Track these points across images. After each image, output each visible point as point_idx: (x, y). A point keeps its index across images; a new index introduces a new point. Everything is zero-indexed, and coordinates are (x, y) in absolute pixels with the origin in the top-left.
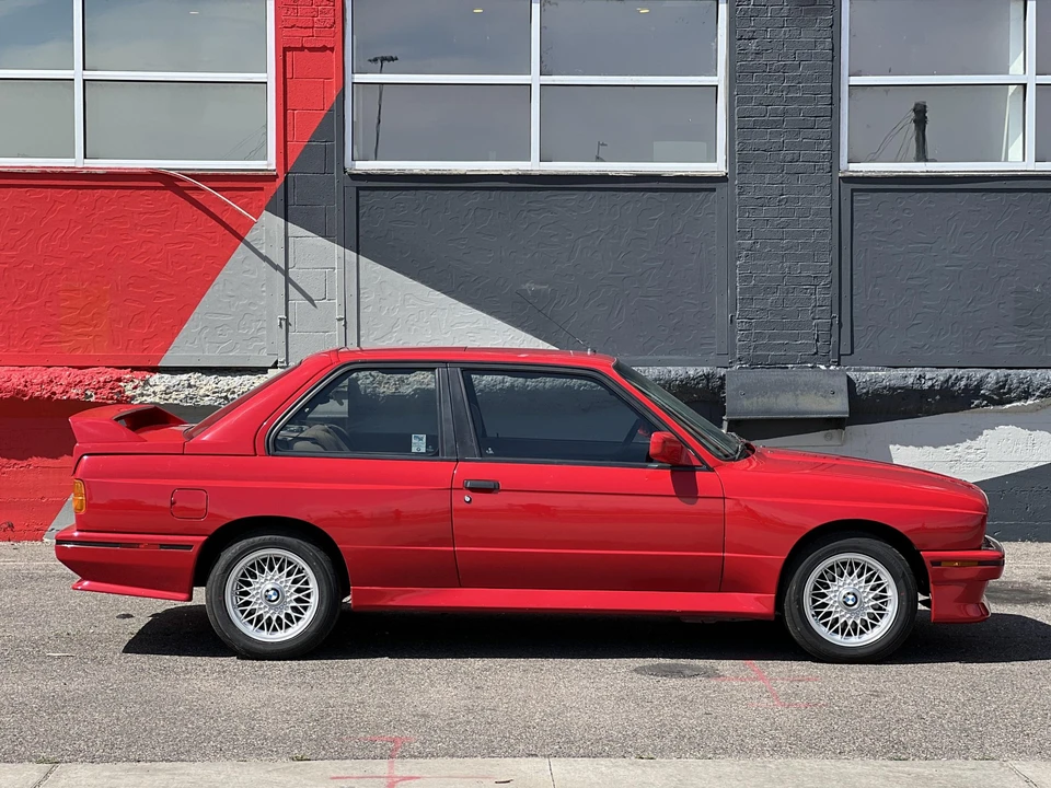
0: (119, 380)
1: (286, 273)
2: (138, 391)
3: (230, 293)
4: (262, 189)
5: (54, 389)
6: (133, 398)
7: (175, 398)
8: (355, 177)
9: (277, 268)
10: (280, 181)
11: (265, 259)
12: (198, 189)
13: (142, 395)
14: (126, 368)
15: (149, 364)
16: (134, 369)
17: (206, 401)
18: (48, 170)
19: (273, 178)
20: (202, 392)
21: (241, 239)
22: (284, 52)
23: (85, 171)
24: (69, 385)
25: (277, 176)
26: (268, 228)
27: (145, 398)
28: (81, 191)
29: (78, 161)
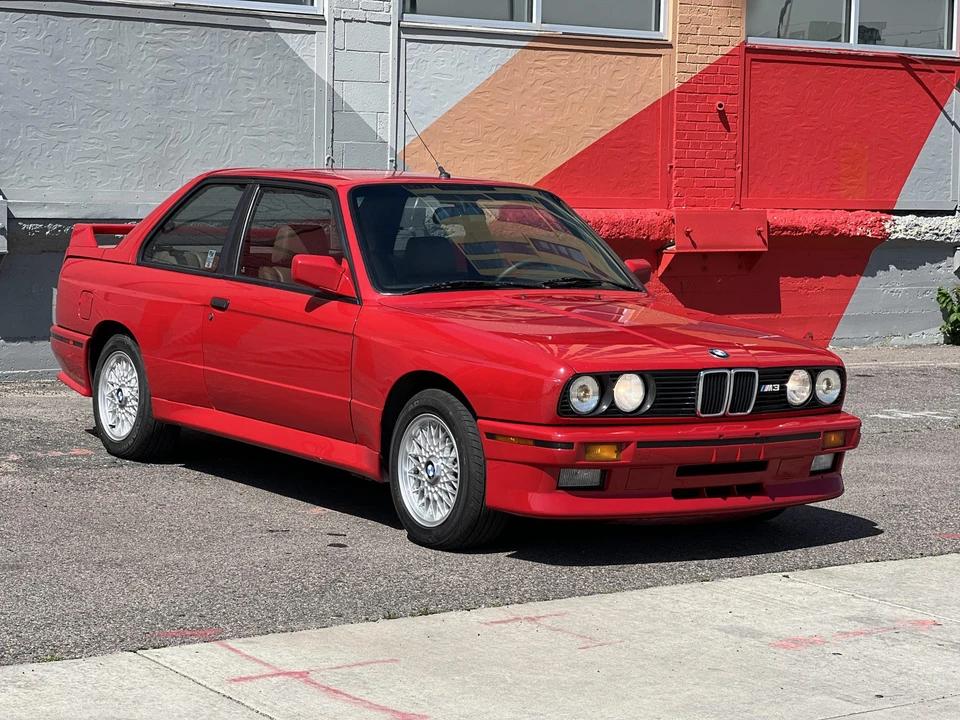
0: (881, 221)
2: (893, 229)
3: (933, 153)
4: (954, 72)
5: (850, 227)
6: (890, 234)
7: (911, 234)
11: (953, 123)
12: (930, 71)
13: (894, 232)
14: (876, 211)
15: (889, 208)
16: (882, 211)
17: (927, 237)
20: (923, 230)
21: (942, 109)
23: (862, 54)
24: (856, 225)
27: (896, 235)
28: (857, 69)
29: (853, 45)
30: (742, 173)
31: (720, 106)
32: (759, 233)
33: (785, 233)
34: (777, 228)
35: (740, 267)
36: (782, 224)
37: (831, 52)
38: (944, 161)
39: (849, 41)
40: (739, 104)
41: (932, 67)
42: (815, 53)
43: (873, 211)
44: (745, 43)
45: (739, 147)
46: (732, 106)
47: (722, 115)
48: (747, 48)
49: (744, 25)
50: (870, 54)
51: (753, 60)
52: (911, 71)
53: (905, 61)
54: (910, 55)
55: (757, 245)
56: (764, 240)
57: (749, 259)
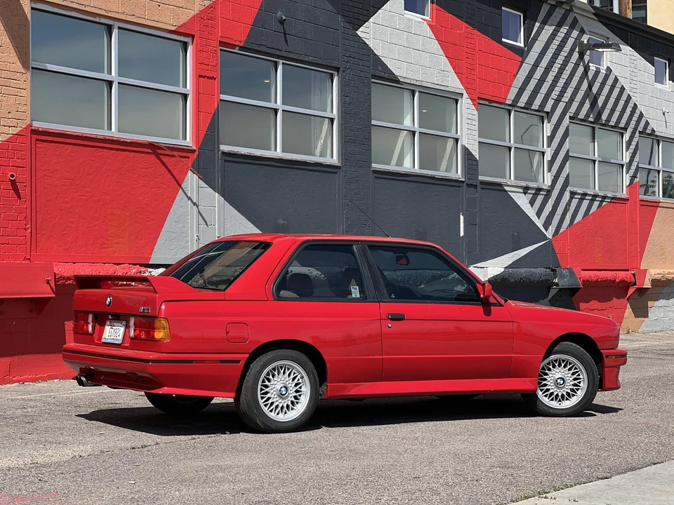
0: (140, 272)
1: (197, 207)
3: (176, 220)
4: (189, 157)
8: (224, 153)
9: (195, 204)
10: (196, 153)
11: (189, 198)
12: (173, 156)
14: (136, 264)
15: (146, 262)
16: (141, 265)
18: (107, 138)
19: (194, 151)
21: (180, 186)
22: (199, 76)
23: (122, 140)
25: (195, 151)
26: (192, 181)
28: (118, 152)
29: (114, 133)
30: (31, 232)
31: (12, 176)
32: (48, 282)
33: (68, 282)
34: (63, 278)
35: (31, 311)
36: (66, 275)
37: (98, 137)
38: (184, 226)
39: (111, 130)
40: (27, 175)
41: (175, 153)
42: (86, 137)
43: (134, 264)
44: (30, 125)
45: (28, 211)
46: (22, 177)
47: (13, 183)
48: (32, 130)
49: (29, 111)
50: (128, 141)
51: (37, 140)
52: (158, 156)
53: (153, 147)
54: (158, 143)
55: (46, 292)
56: (52, 288)
57: (38, 304)
